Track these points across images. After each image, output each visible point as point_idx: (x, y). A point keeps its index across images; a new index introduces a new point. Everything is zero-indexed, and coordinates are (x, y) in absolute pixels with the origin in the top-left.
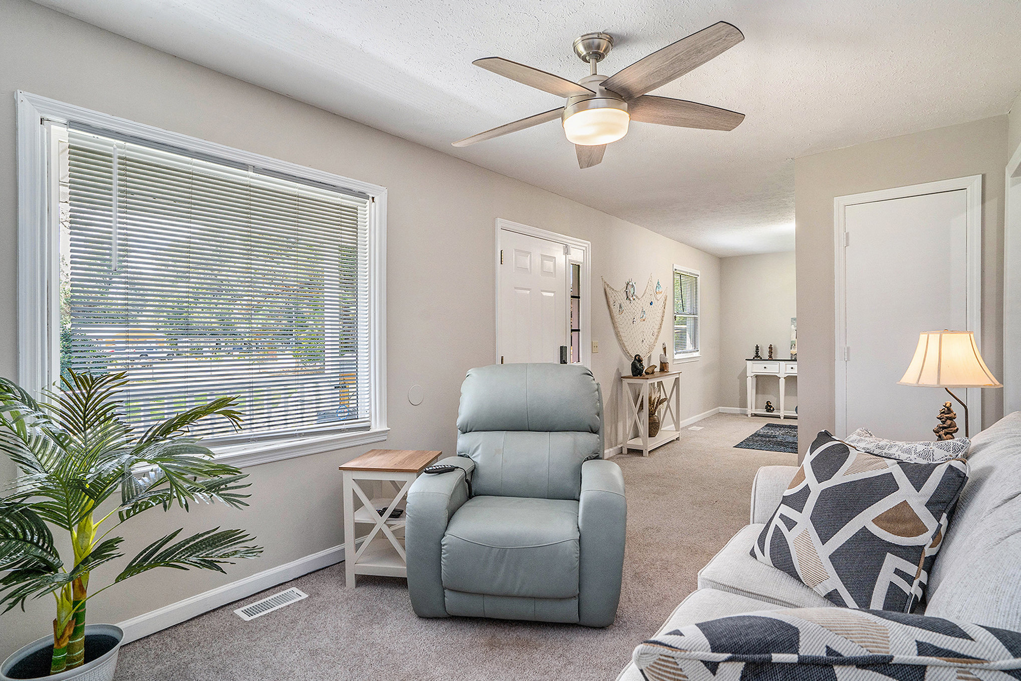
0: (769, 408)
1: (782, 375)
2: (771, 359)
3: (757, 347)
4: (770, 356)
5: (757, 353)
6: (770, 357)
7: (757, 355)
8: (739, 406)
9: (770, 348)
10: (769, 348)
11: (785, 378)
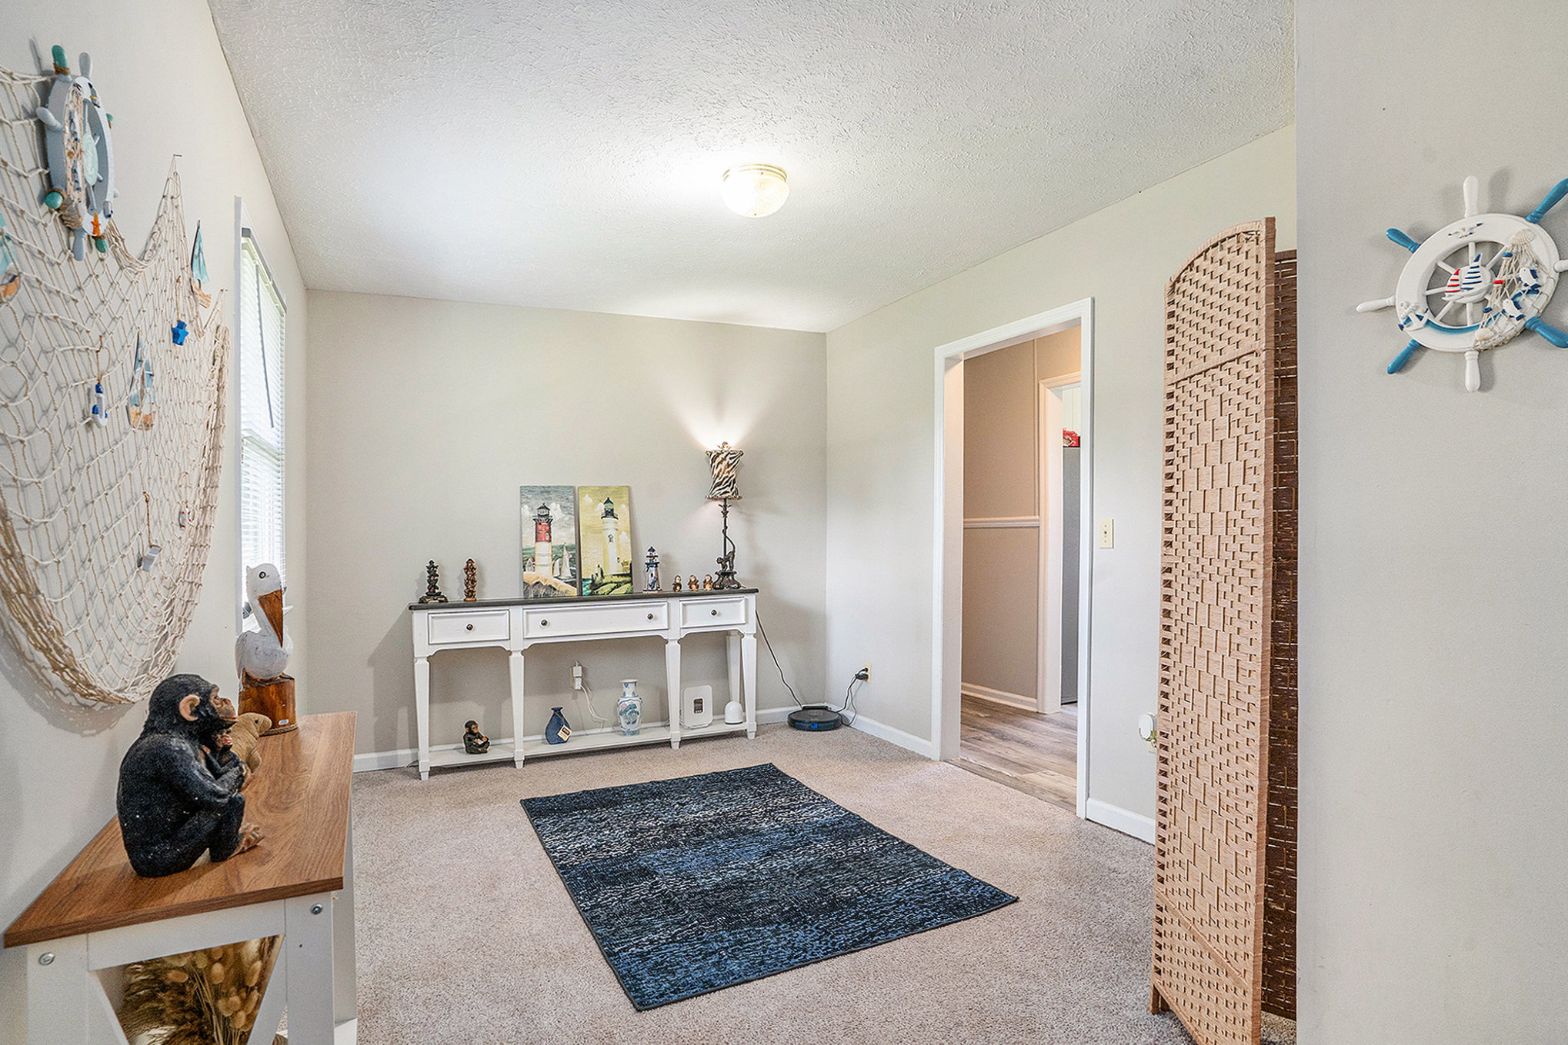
0: (473, 740)
1: (517, 646)
2: (471, 600)
3: (432, 569)
4: (470, 593)
5: (433, 585)
6: (468, 596)
7: (433, 590)
8: (373, 750)
9: (470, 568)
10: (467, 569)
11: (522, 653)
